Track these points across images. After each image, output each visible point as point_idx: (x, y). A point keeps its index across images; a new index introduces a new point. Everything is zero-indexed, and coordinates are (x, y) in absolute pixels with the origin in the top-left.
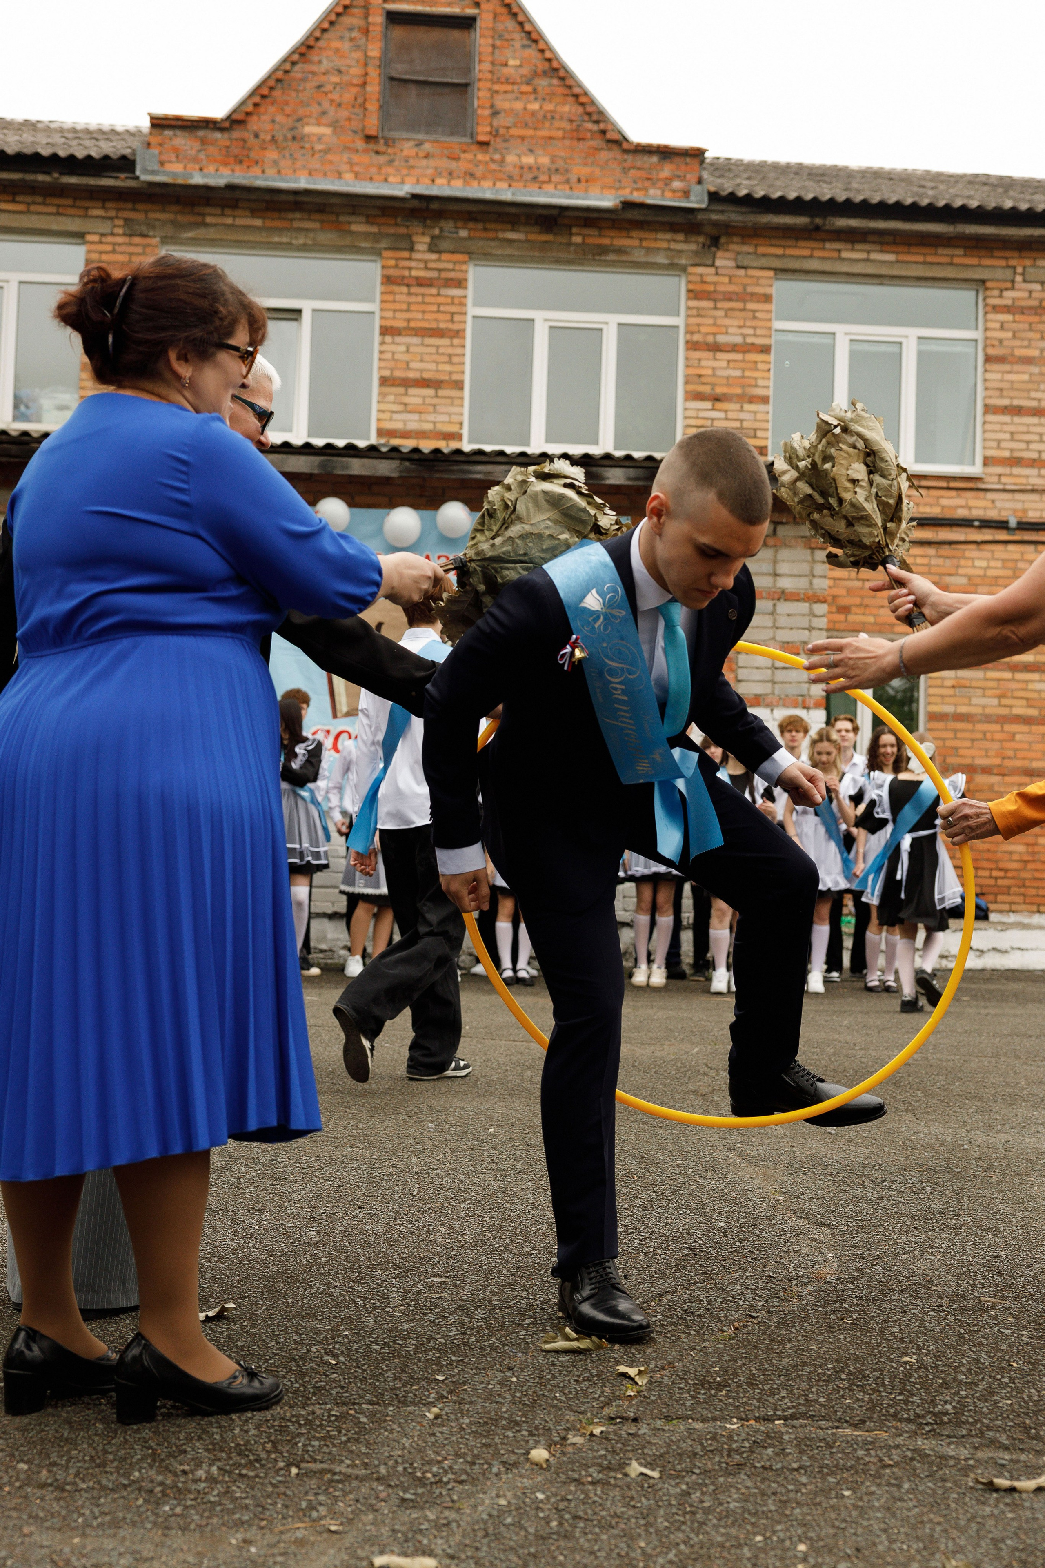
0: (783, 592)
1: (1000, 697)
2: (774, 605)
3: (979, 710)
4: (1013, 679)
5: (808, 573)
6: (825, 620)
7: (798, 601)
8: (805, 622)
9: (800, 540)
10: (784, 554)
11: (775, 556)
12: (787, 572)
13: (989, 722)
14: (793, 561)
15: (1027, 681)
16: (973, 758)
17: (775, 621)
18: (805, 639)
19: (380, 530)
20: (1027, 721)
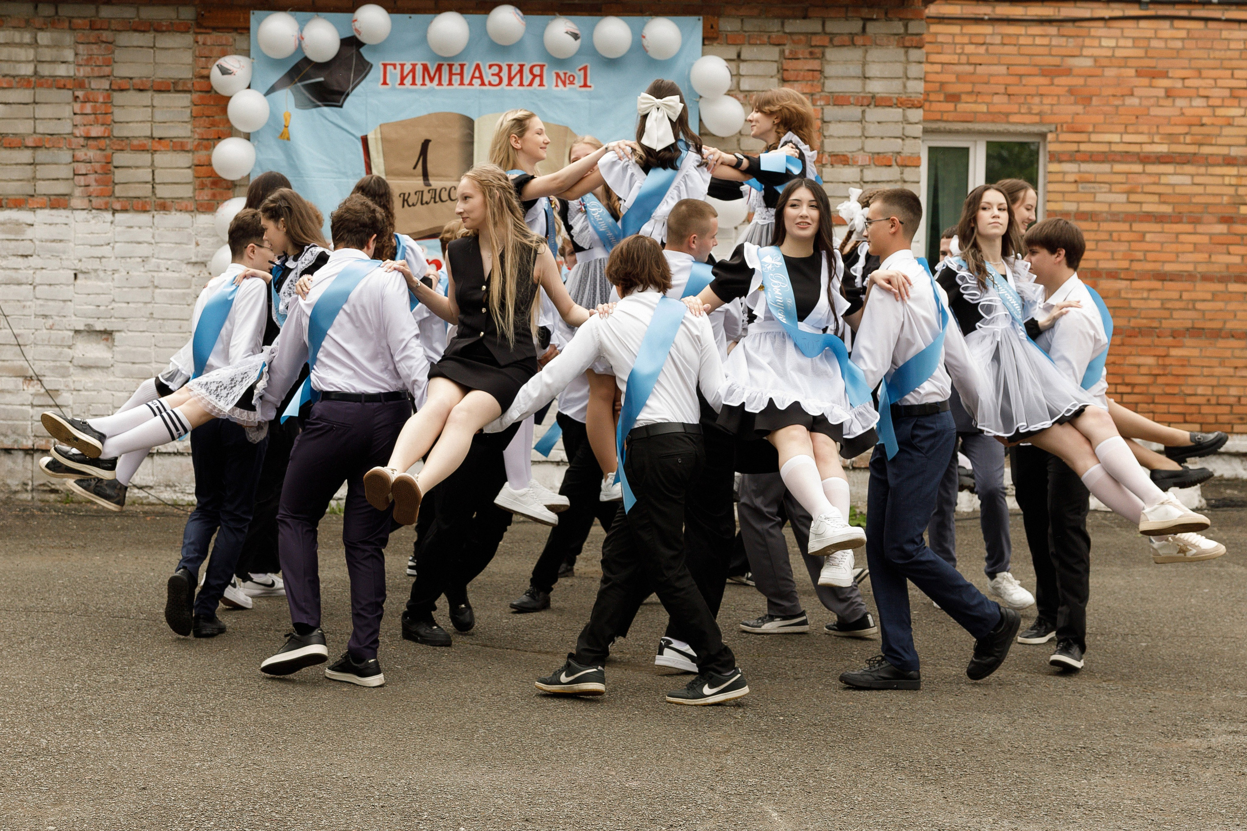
0: (873, 97)
1: (1129, 192)
2: (863, 112)
3: (1105, 208)
4: (1144, 172)
5: (901, 74)
6: (920, 127)
7: (891, 106)
8: (897, 130)
9: (892, 38)
10: (874, 54)
11: (865, 57)
12: (878, 74)
13: (1118, 221)
14: (885, 62)
15: (1160, 175)
16: (1097, 261)
17: (864, 129)
18: (898, 150)
19: (424, 39)
20: (1159, 218)
